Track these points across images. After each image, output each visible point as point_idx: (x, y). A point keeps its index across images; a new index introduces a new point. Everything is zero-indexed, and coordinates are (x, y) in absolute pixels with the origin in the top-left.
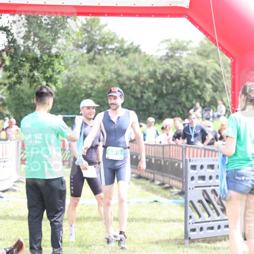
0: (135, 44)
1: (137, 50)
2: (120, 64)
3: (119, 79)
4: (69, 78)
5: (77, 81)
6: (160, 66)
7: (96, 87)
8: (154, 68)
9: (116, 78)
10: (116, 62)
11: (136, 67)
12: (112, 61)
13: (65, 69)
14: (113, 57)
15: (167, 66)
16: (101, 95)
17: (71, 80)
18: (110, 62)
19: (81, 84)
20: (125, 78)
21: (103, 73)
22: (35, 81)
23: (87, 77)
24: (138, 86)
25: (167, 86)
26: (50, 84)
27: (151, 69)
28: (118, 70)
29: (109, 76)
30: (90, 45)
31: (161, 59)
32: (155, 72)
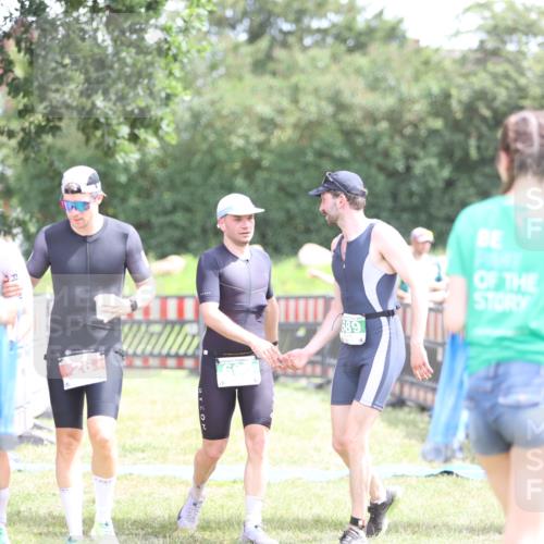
0: (389, 17)
1: (393, 34)
2: (343, 72)
3: (342, 117)
4: (196, 116)
5: (218, 124)
6: (461, 81)
7: (274, 142)
8: (444, 84)
9: (334, 116)
10: (334, 68)
11: (392, 82)
12: (320, 64)
13: (185, 89)
14: (322, 55)
15: (482, 80)
16: (290, 165)
17: (204, 120)
18: (316, 67)
19: (230, 133)
20: (359, 114)
21: (295, 101)
22: (97, 125)
23: (248, 111)
24: (398, 139)
25: (480, 137)
26: (141, 133)
27: (435, 89)
28: (338, 93)
29: (313, 109)
30: (258, 19)
31: (463, 60)
32: (448, 96)
